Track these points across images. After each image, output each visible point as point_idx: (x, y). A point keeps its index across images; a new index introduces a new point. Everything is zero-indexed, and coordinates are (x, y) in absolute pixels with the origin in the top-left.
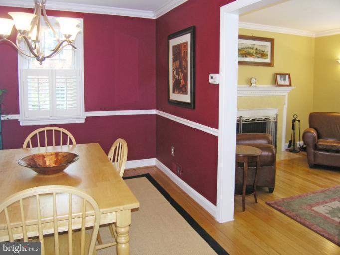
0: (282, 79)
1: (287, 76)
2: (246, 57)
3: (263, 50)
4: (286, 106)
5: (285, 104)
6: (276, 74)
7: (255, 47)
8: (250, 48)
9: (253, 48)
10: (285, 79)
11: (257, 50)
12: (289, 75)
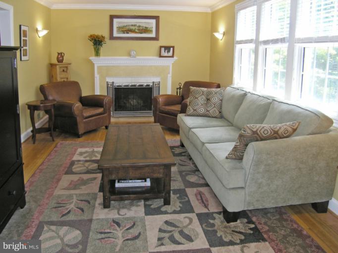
0: (166, 51)
1: (172, 49)
2: (128, 33)
3: (147, 27)
4: (170, 75)
5: (169, 73)
6: (161, 47)
7: (138, 25)
8: (132, 25)
9: (135, 26)
10: (169, 51)
11: (139, 26)
12: (173, 47)
